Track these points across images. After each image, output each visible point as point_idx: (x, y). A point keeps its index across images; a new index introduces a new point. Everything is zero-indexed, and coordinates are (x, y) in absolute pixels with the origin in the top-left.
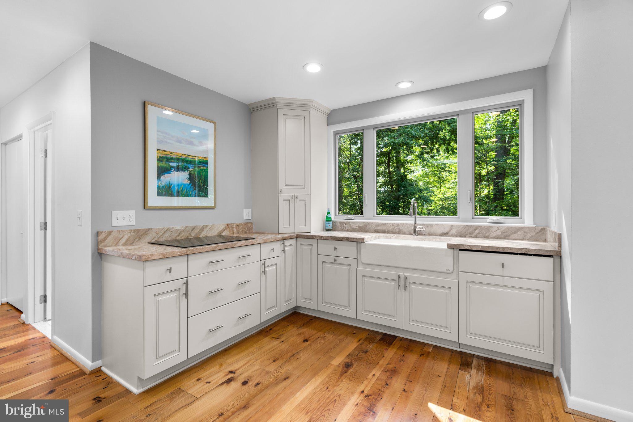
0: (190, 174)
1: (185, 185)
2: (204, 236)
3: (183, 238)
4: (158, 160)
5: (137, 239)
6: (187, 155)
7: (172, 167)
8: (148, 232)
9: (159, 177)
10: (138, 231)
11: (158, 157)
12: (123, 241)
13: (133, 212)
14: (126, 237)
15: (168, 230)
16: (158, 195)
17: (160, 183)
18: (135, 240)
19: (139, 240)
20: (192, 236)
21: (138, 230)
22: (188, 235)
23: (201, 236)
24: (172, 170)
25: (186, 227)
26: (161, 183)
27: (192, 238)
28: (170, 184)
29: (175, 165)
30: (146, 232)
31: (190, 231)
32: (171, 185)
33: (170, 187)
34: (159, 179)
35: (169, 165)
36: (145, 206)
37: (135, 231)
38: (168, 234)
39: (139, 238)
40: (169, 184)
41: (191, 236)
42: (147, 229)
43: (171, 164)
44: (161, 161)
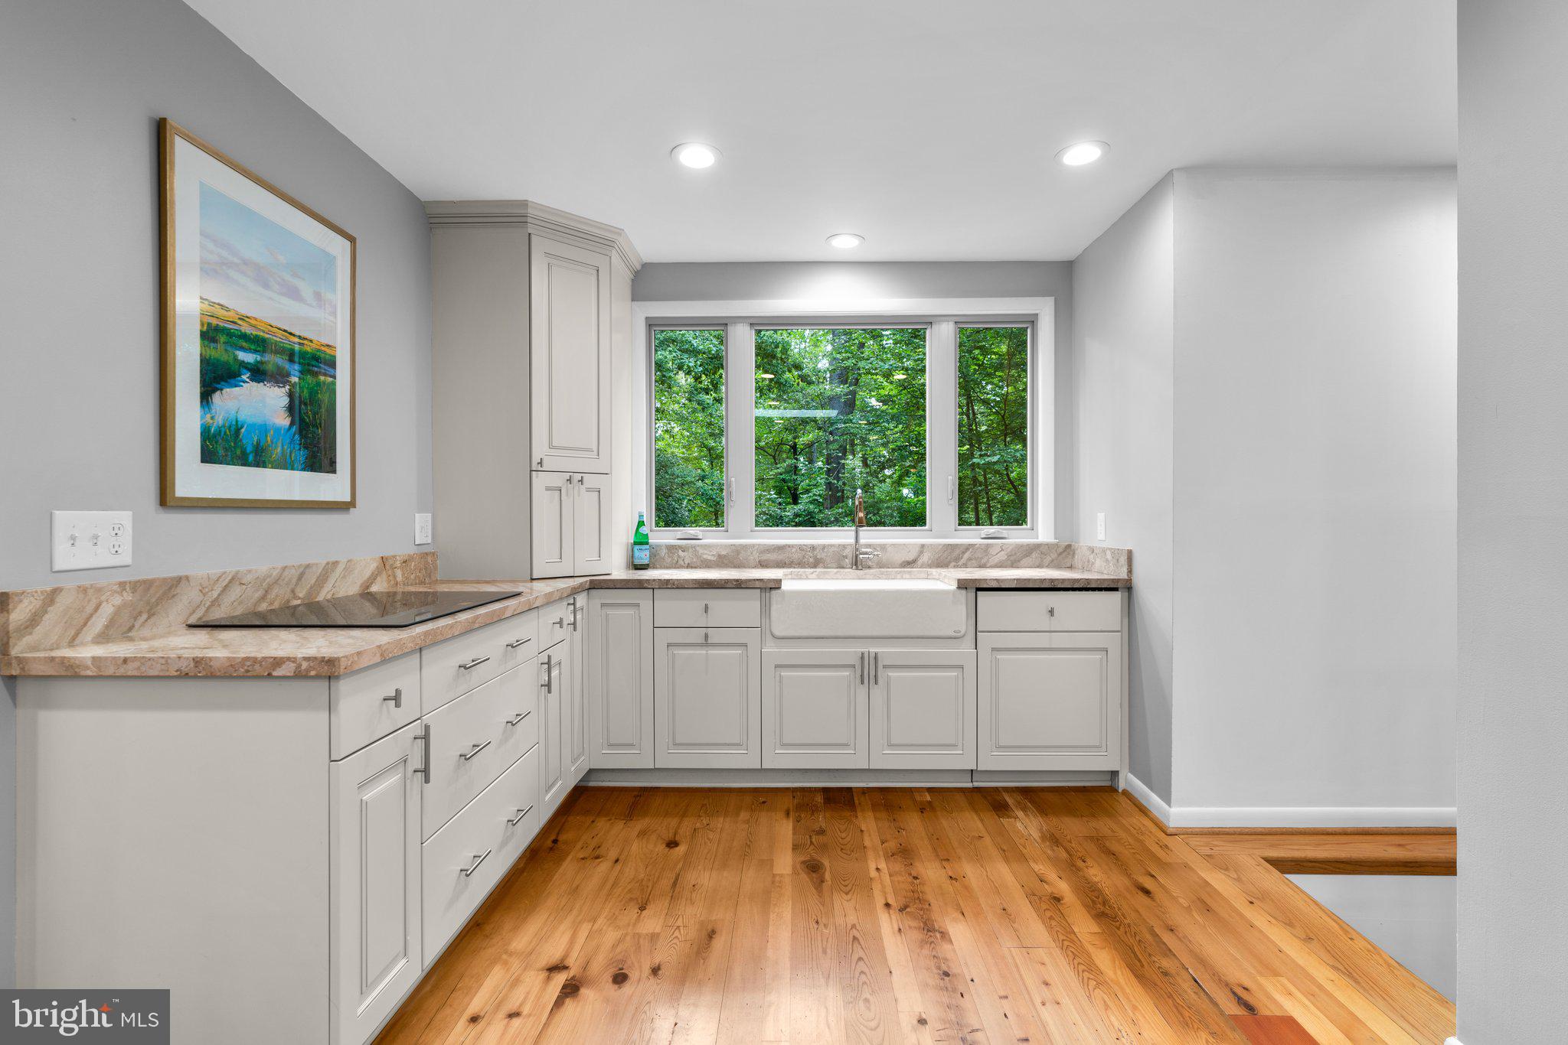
0: (291, 395)
1: (278, 430)
2: (329, 597)
3: (276, 605)
4: (204, 335)
5: (145, 616)
6: (285, 331)
7: (243, 365)
8: (178, 590)
9: (206, 396)
10: (147, 584)
11: (202, 325)
12: (99, 623)
13: (125, 518)
14: (107, 610)
15: (235, 579)
16: (202, 462)
17: (208, 416)
18: (135, 619)
19: (149, 618)
20: (299, 598)
21: (144, 582)
22: (288, 595)
23: (320, 598)
24: (244, 377)
25: (284, 568)
26: (212, 418)
27: (299, 605)
28: (237, 421)
29: (248, 358)
30: (170, 588)
31: (294, 581)
32: (242, 427)
33: (238, 430)
34: (208, 402)
35: (235, 359)
36: (165, 497)
37: (135, 586)
38: (236, 592)
39: (149, 612)
40: (234, 423)
41: (296, 597)
42: (172, 579)
43: (242, 356)
44: (214, 340)
